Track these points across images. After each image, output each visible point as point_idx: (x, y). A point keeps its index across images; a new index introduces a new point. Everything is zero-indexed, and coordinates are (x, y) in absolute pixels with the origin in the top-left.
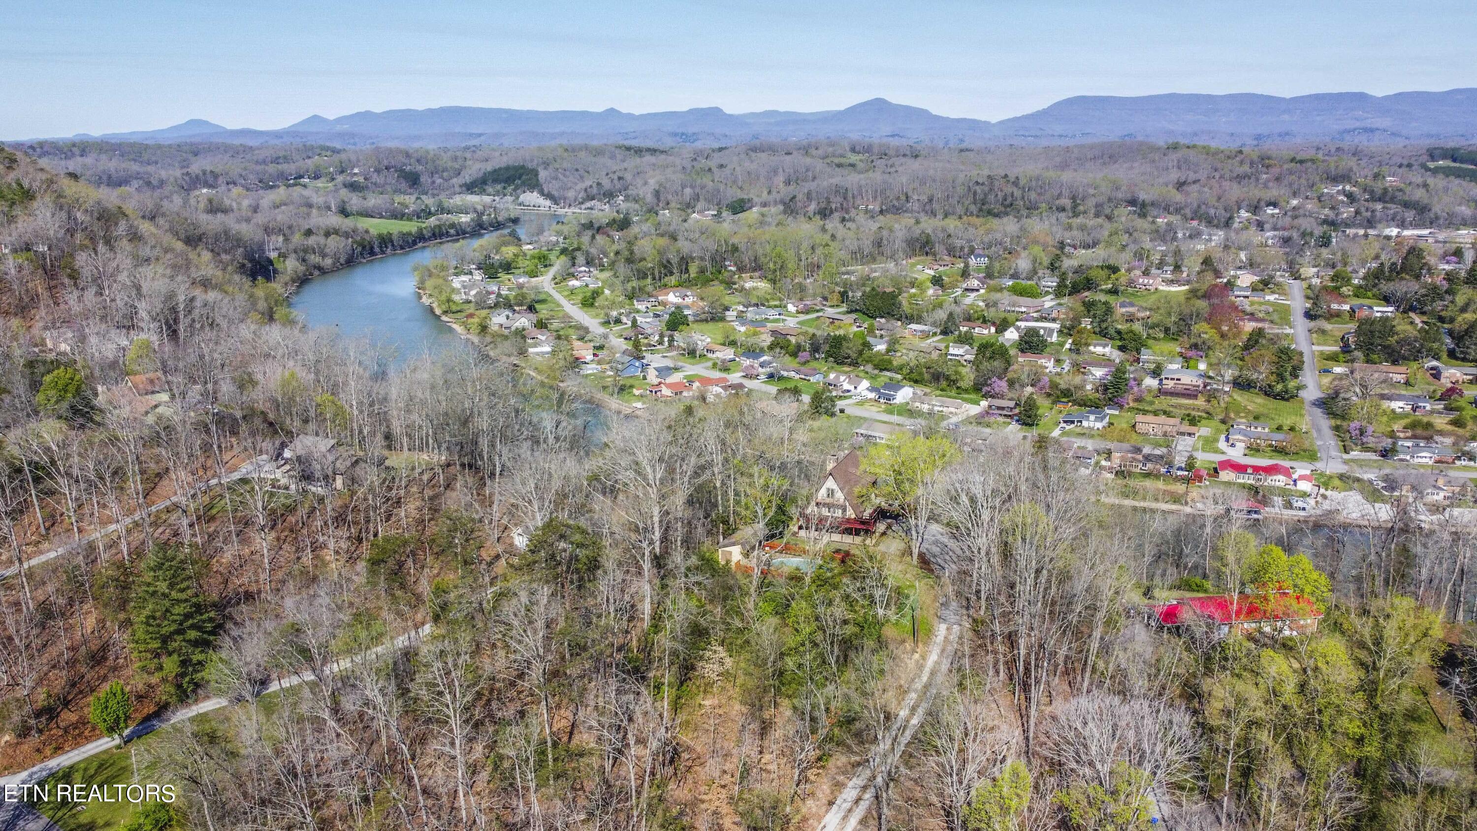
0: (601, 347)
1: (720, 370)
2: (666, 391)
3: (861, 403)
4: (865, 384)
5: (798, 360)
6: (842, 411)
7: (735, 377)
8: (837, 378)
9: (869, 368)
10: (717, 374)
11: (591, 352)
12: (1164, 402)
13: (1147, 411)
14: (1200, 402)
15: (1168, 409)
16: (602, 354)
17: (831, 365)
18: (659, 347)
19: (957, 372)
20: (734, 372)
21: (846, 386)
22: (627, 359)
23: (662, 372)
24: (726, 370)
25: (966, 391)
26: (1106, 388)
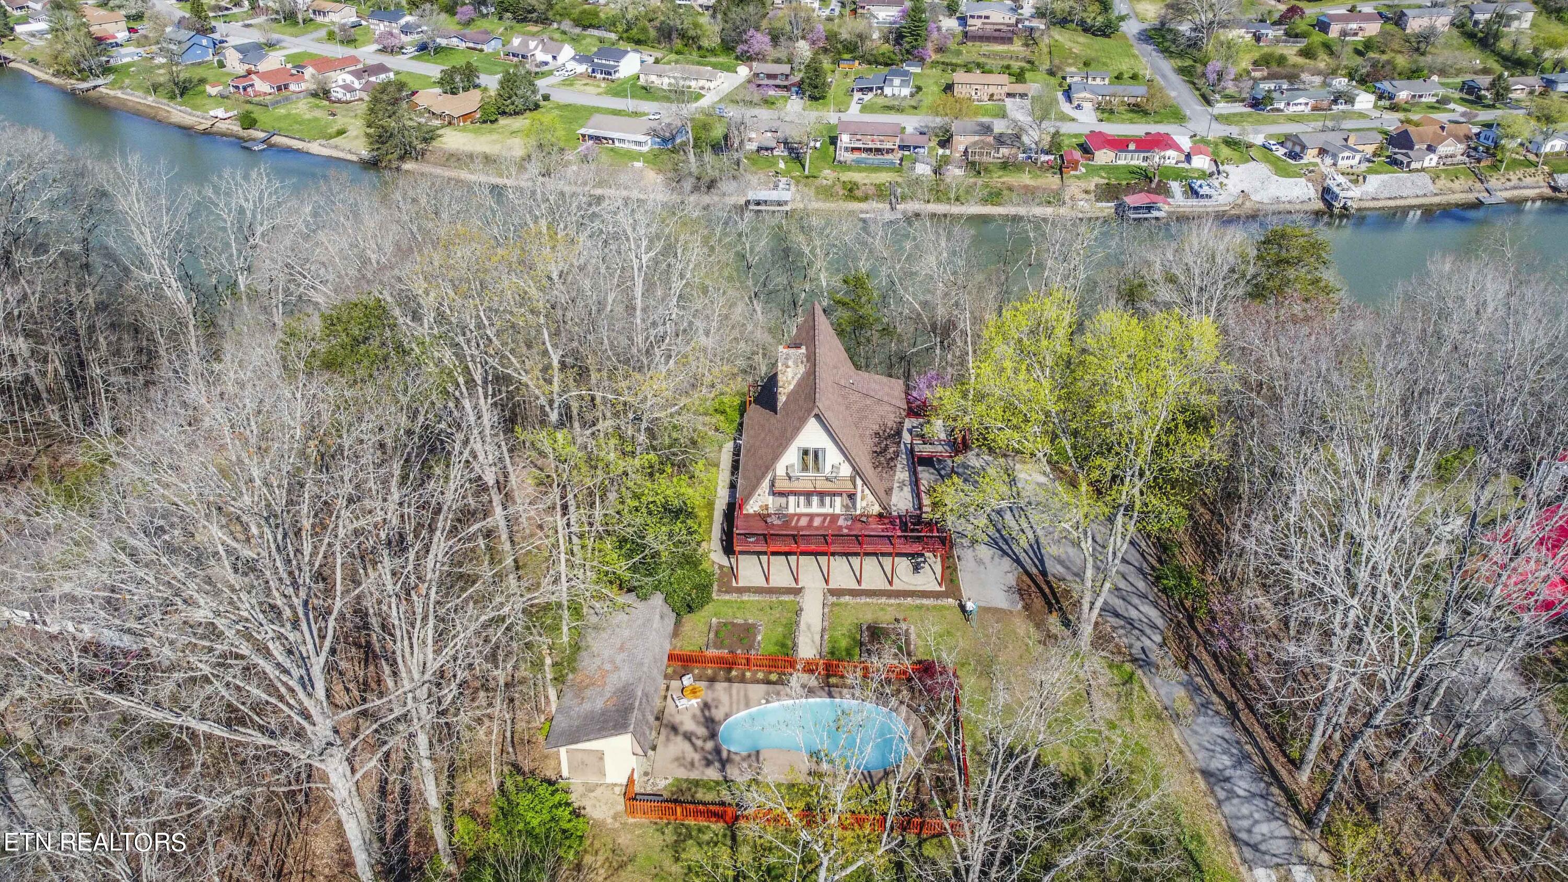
0: (139, 17)
1: (342, 42)
2: (261, 86)
3: (569, 82)
4: (567, 52)
5: (457, 18)
6: (546, 98)
7: (368, 53)
8: (525, 44)
9: (567, 25)
10: (337, 51)
11: (123, 25)
12: (972, 52)
13: (956, 65)
14: (1017, 47)
15: (982, 60)
16: (144, 28)
17: (508, 23)
18: (235, 10)
19: (696, 25)
20: (364, 44)
21: (541, 56)
22: (184, 34)
23: (249, 52)
24: (350, 41)
25: (712, 52)
26: (899, 37)
